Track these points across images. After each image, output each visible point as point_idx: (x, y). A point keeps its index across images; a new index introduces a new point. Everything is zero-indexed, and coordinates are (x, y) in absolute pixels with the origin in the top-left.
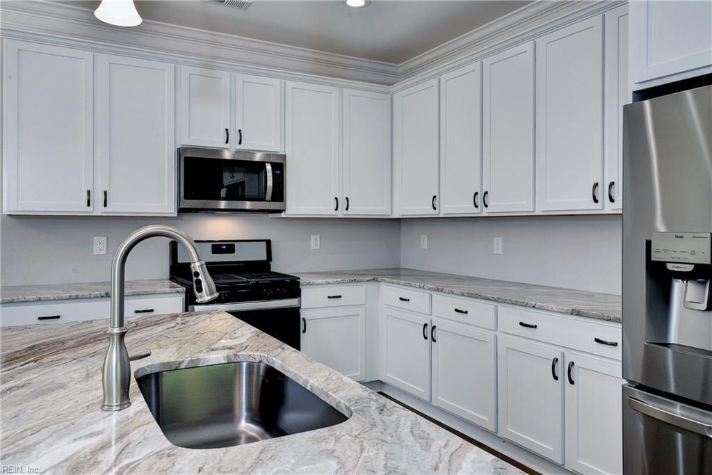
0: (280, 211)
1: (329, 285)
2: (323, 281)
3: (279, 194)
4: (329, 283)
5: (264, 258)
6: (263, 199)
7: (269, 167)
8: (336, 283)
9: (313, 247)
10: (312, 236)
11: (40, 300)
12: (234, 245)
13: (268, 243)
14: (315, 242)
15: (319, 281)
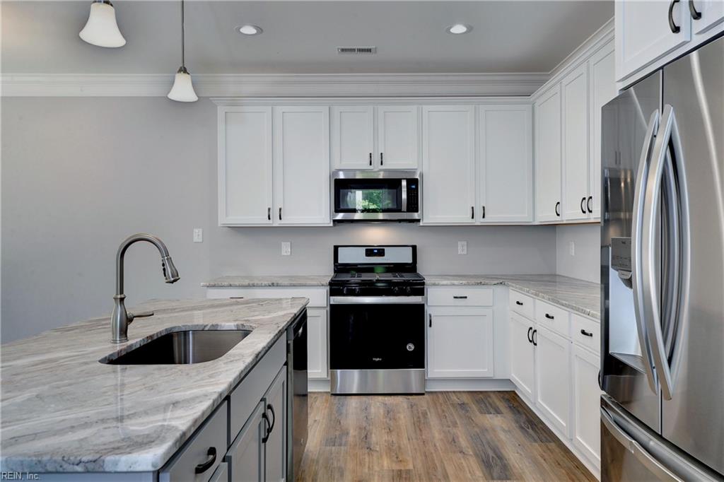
0: (419, 221)
1: (453, 287)
2: (449, 282)
4: (454, 285)
5: (410, 261)
6: (400, 211)
7: (404, 183)
8: (461, 284)
9: (460, 252)
10: (459, 243)
11: (231, 286)
12: (384, 250)
13: (414, 248)
14: (462, 248)
15: (445, 282)
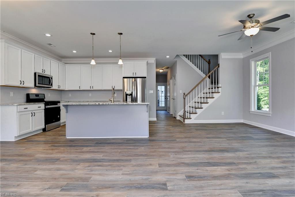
0: (50, 88)
3: (52, 85)
5: (44, 98)
6: (49, 85)
10: (49, 94)
12: (39, 95)
13: (44, 94)
